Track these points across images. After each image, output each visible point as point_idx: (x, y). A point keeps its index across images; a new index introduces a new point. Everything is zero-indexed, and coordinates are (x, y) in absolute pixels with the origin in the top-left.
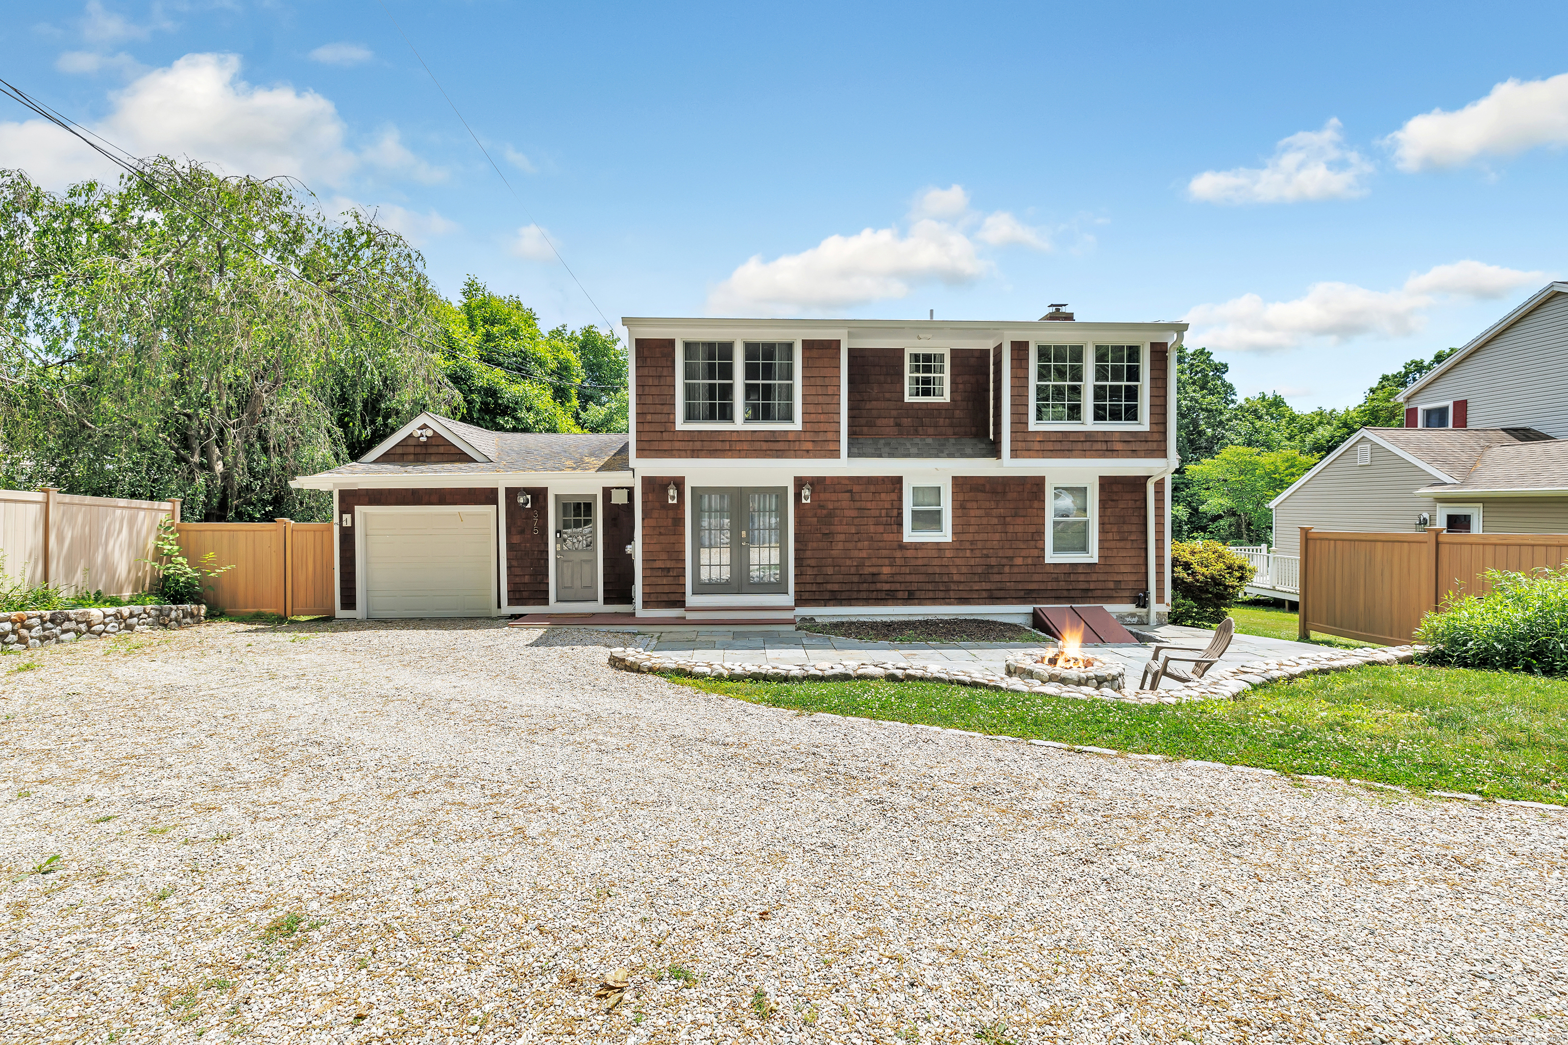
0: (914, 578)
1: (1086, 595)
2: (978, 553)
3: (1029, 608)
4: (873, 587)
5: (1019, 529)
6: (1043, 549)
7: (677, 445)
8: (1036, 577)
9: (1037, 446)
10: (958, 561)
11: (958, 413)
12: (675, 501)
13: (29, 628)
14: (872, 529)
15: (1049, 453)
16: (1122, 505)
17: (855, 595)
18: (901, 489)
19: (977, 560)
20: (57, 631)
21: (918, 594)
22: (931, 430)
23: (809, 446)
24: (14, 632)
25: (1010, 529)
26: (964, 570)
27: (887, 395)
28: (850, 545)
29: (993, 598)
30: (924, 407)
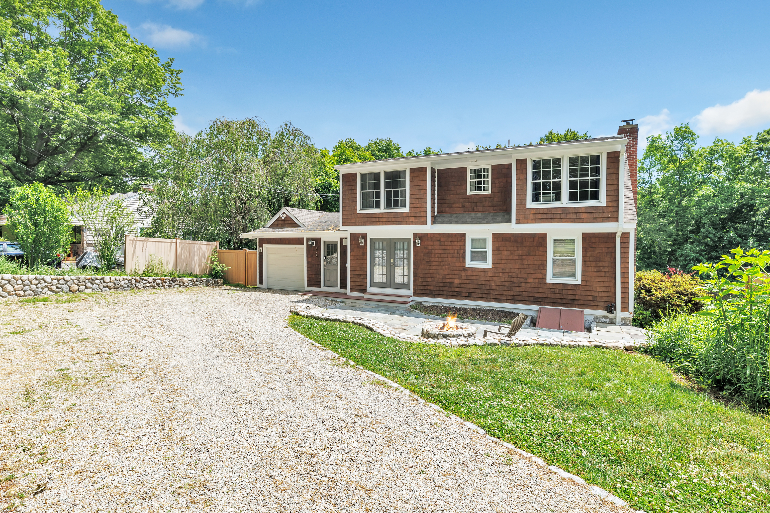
0: (471, 286)
1: (572, 303)
2: (506, 275)
3: (536, 307)
4: (450, 289)
5: (531, 262)
6: (545, 275)
7: (358, 220)
8: (541, 290)
9: (531, 217)
10: (495, 279)
11: (496, 199)
12: (363, 245)
13: (166, 283)
14: (450, 260)
15: (539, 220)
16: (598, 250)
17: (441, 293)
18: (465, 240)
19: (506, 278)
20: (173, 284)
21: (473, 295)
22: (481, 209)
23: (412, 219)
24: (162, 283)
25: (525, 262)
26: (498, 283)
27: (458, 192)
28: (439, 268)
29: (514, 300)
30: (477, 197)
